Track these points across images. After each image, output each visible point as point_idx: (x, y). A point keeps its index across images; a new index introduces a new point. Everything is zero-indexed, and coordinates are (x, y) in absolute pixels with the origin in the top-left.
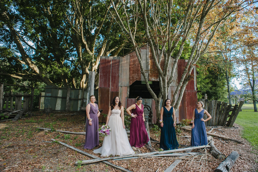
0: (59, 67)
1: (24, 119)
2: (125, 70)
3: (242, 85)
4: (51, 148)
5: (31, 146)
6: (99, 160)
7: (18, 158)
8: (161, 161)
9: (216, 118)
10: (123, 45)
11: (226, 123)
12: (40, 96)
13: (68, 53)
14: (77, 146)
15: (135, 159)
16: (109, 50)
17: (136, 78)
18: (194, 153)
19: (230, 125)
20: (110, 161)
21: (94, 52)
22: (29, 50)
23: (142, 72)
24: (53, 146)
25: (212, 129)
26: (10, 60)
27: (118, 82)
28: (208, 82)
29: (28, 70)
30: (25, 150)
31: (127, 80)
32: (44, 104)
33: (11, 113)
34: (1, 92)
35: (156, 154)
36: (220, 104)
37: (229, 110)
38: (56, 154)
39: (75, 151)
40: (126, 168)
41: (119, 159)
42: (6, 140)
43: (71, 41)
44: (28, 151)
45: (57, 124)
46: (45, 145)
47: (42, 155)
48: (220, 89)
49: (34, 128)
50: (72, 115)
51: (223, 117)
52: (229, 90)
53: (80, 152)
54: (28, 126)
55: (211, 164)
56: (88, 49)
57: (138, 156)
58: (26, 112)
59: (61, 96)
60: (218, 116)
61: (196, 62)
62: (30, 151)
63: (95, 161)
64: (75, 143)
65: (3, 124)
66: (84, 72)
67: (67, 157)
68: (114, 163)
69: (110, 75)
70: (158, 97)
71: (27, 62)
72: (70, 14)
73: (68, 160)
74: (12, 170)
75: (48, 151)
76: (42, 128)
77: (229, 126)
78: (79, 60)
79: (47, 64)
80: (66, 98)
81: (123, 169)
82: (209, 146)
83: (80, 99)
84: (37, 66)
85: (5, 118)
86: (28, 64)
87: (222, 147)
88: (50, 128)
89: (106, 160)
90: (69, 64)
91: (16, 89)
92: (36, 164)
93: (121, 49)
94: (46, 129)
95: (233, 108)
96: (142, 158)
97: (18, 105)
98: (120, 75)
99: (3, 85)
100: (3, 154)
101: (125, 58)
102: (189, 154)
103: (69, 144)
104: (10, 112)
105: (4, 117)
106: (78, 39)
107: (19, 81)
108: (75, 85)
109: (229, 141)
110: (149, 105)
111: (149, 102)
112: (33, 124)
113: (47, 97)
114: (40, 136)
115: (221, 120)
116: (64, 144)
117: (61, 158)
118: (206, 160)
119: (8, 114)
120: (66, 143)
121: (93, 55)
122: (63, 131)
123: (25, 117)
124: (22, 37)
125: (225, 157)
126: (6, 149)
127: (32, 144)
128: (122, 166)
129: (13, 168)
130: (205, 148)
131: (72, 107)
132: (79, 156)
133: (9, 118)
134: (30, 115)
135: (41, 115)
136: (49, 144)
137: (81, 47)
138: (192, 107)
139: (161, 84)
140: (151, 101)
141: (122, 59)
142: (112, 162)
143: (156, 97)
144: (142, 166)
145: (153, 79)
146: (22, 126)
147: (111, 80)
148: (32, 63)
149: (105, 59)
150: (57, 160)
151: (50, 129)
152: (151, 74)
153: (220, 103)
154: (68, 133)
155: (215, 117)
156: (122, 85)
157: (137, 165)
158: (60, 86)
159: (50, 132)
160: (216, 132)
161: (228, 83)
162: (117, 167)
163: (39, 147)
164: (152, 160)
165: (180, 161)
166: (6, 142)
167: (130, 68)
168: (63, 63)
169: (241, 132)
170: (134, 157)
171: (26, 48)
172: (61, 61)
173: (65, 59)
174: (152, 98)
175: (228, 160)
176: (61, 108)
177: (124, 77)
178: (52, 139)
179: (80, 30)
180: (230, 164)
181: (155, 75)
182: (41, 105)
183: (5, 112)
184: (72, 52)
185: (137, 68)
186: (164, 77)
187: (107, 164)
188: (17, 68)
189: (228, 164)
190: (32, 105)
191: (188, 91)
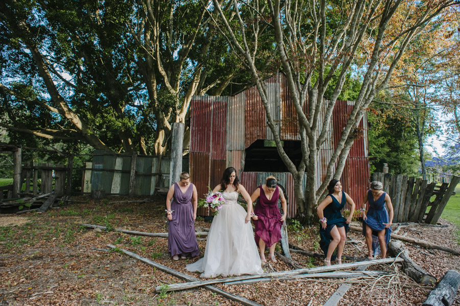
0: (117, 118)
1: (57, 210)
2: (237, 121)
3: (447, 149)
4: (109, 261)
5: (73, 256)
6: (198, 283)
7: (53, 278)
8: (313, 286)
9: (404, 208)
10: (231, 76)
11: (424, 218)
12: (84, 168)
13: (131, 92)
14: (155, 258)
15: (265, 281)
16: (205, 87)
17: (258, 136)
18: (375, 273)
19: (432, 221)
20: (219, 286)
21: (178, 89)
22: (64, 87)
23: (269, 123)
24: (112, 258)
25: (399, 228)
26: (31, 106)
27: (225, 142)
28: (384, 143)
29: (62, 123)
30: (63, 263)
31: (240, 139)
32: (91, 183)
33: (34, 199)
34: (18, 162)
35: (302, 273)
36: (414, 183)
37: (431, 194)
38: (118, 272)
39: (152, 266)
40: (250, 300)
41: (236, 283)
42: (29, 246)
43: (136, 72)
44: (68, 266)
45: (115, 219)
46: (98, 256)
47: (93, 273)
48: (406, 156)
49: (77, 225)
50: (141, 203)
51: (419, 206)
52: (424, 157)
53: (162, 268)
54: (66, 220)
55: (409, 294)
56: (168, 85)
57: (271, 277)
58: (60, 197)
59: (120, 169)
60: (409, 203)
61: (368, 104)
62: (72, 266)
63: (192, 285)
64: (151, 252)
65: (22, 218)
66: (161, 126)
67: (139, 278)
68: (228, 289)
69: (210, 130)
70: (298, 170)
71: (60, 109)
72: (135, 24)
73: (140, 284)
74: (42, 299)
75: (103, 266)
76: (89, 225)
77: (429, 223)
78: (151, 105)
79: (94, 112)
80: (129, 172)
81: (245, 301)
82: (401, 260)
83: (155, 175)
84: (78, 116)
85: (25, 208)
86: (62, 112)
87: (424, 262)
88: (105, 225)
89: (211, 285)
90: (134, 112)
91: (42, 157)
92: (85, 289)
93: (227, 84)
94: (97, 227)
95: (439, 189)
96: (278, 280)
97: (46, 185)
98: (228, 129)
99: (20, 150)
100: (26, 271)
101: (237, 98)
102: (364, 274)
103: (141, 254)
104: (33, 196)
105: (24, 206)
106: (151, 67)
107: (47, 142)
108: (145, 150)
109: (436, 250)
110: (281, 184)
111: (280, 178)
112: (73, 218)
113: (96, 170)
114: (87, 239)
115: (414, 211)
116: (131, 254)
117: (128, 279)
118: (398, 285)
119: (29, 200)
120: (135, 253)
121: (177, 94)
122: (127, 231)
123: (58, 206)
124: (52, 65)
125: (435, 281)
126: (31, 261)
127: (73, 253)
128: (243, 294)
129: (44, 296)
130: (393, 263)
131: (141, 189)
132: (161, 277)
133: (32, 207)
134: (67, 202)
135: (86, 203)
136: (104, 254)
137: (155, 82)
138: (359, 188)
139: (304, 144)
140: (284, 176)
141: (232, 101)
142: (223, 288)
143: (295, 170)
144: (280, 296)
145: (289, 135)
146: (55, 221)
147: (211, 139)
148: (70, 110)
149: (200, 101)
150: (122, 282)
151: (105, 227)
152: (284, 128)
153: (414, 180)
154: (137, 235)
155: (403, 206)
156: (231, 148)
157: (270, 294)
158: (118, 151)
159: (104, 232)
160: (406, 234)
161: (421, 145)
162: (234, 297)
163: (87, 260)
164: (297, 284)
165: (349, 287)
166: (29, 249)
167: (245, 117)
168: (123, 110)
169: (454, 235)
170: (262, 278)
171: (59, 85)
172: (121, 107)
173: (127, 103)
174: (288, 171)
175: (444, 286)
176: (121, 190)
177: (235, 134)
178: (109, 245)
179: (155, 49)
180: (449, 296)
181: (292, 129)
182: (85, 185)
183: (24, 197)
184: (138, 91)
185: (259, 116)
186: (311, 132)
187: (213, 291)
188: (44, 121)
189: (446, 295)
190: (70, 184)
191: (352, 158)
